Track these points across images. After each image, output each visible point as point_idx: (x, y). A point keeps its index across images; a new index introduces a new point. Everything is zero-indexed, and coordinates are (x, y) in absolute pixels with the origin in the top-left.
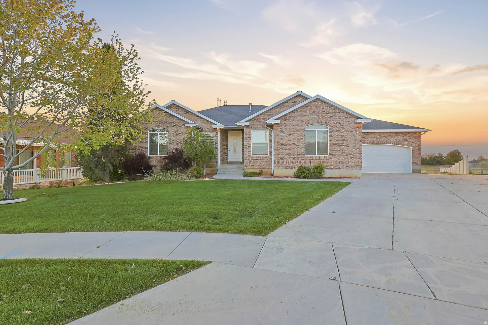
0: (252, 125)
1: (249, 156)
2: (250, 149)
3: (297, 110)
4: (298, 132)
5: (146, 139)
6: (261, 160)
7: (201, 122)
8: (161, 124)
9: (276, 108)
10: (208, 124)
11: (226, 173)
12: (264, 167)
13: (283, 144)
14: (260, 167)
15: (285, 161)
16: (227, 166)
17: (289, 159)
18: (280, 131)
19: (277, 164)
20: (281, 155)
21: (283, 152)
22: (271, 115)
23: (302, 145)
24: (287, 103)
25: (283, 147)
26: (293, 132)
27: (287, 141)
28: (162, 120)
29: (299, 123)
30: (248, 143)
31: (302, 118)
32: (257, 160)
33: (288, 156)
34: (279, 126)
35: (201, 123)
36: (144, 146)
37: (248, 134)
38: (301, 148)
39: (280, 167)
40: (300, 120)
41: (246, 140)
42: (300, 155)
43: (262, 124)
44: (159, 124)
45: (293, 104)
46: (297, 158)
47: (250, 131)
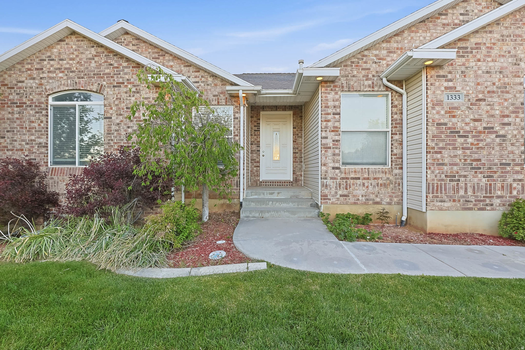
0: (343, 80)
1: (333, 168)
2: (337, 148)
3: (498, 24)
4: (502, 92)
5: (42, 122)
6: (368, 179)
7: (197, 80)
8: (82, 78)
9: (413, 29)
10: (216, 85)
11: (266, 215)
12: (378, 200)
13: (454, 132)
14: (367, 200)
15: (462, 184)
16: (265, 194)
17: (477, 177)
18: (446, 88)
19: (437, 193)
20: (450, 165)
21: (455, 156)
22: (398, 49)
23: (515, 132)
24: (443, 17)
25: (455, 140)
26: (489, 92)
27: (467, 120)
28: (87, 68)
29: (505, 65)
30: (333, 131)
31: (515, 48)
32: (358, 181)
33: (472, 168)
34: (441, 73)
35: (196, 82)
36: (34, 140)
37: (331, 104)
38: (512, 144)
39: (446, 204)
40: (508, 55)
41: (326, 121)
42: (509, 165)
43: (373, 76)
44: (79, 78)
45: (461, 18)
46: (498, 174)
47: (337, 97)
